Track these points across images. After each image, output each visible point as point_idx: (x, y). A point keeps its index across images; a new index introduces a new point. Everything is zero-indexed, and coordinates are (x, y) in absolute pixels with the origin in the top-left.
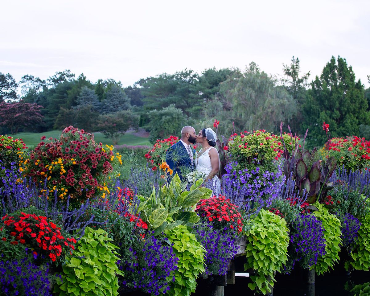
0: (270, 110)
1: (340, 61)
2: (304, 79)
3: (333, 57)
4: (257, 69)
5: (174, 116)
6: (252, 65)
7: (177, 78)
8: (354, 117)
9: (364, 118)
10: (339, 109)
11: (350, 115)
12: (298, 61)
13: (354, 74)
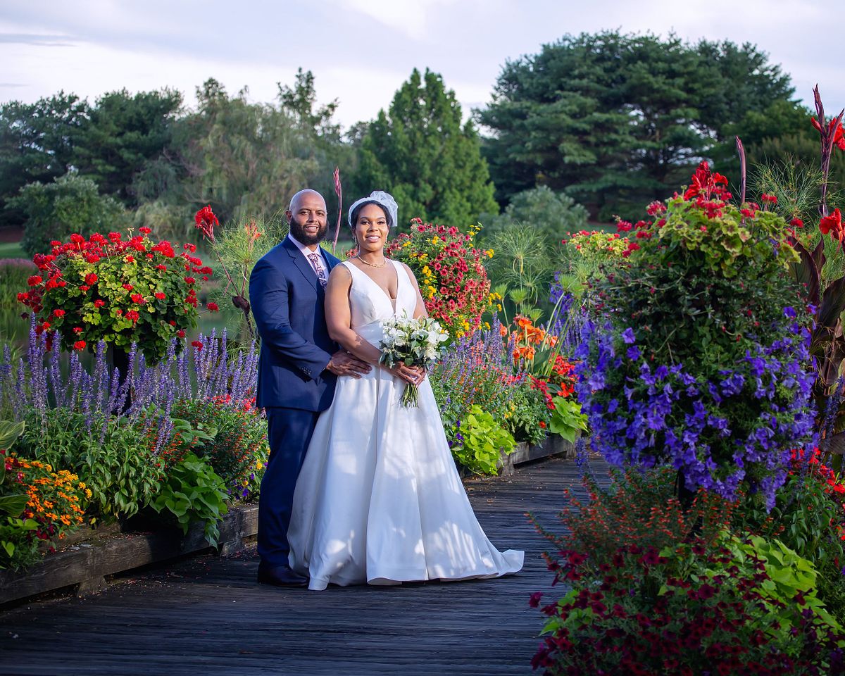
0: (284, 183)
1: (430, 78)
2: (324, 118)
3: (415, 70)
4: (221, 94)
5: (80, 195)
6: (210, 85)
7: (40, 112)
8: (463, 197)
9: (481, 200)
10: (430, 181)
11: (451, 192)
12: (310, 78)
13: (459, 108)
